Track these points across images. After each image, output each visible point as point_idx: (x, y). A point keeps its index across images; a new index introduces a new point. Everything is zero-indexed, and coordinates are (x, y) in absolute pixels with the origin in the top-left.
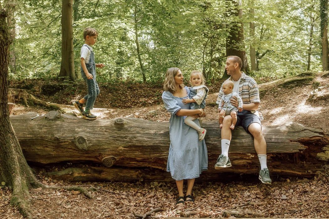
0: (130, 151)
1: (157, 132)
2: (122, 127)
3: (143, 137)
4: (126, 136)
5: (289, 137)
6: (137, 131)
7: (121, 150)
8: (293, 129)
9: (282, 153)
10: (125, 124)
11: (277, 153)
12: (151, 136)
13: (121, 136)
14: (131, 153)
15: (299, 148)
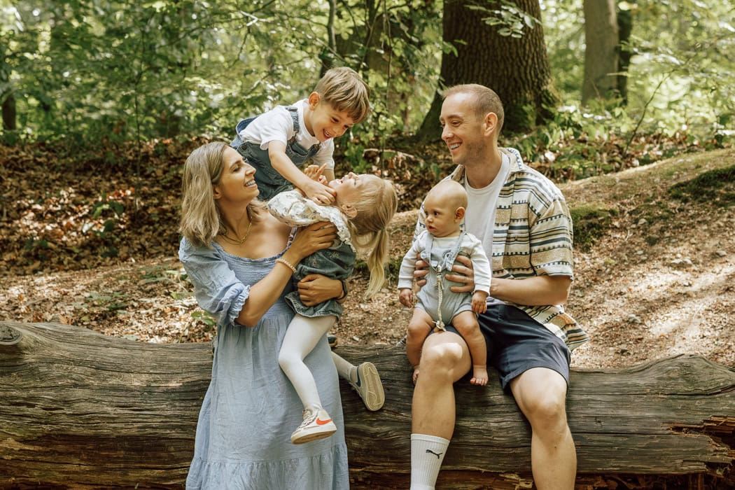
0: (44, 458)
1: (155, 381)
2: (16, 359)
3: (98, 401)
4: (32, 398)
5: (672, 414)
6: (74, 376)
7: (11, 452)
8: (688, 381)
9: (642, 475)
10: (26, 348)
11: (620, 475)
12: (132, 400)
13: (12, 397)
14: (48, 466)
15: (709, 458)
